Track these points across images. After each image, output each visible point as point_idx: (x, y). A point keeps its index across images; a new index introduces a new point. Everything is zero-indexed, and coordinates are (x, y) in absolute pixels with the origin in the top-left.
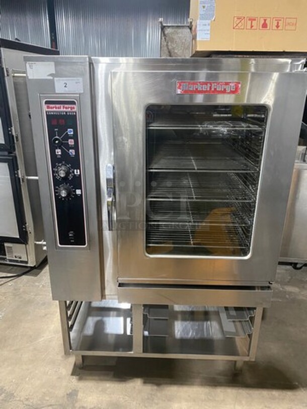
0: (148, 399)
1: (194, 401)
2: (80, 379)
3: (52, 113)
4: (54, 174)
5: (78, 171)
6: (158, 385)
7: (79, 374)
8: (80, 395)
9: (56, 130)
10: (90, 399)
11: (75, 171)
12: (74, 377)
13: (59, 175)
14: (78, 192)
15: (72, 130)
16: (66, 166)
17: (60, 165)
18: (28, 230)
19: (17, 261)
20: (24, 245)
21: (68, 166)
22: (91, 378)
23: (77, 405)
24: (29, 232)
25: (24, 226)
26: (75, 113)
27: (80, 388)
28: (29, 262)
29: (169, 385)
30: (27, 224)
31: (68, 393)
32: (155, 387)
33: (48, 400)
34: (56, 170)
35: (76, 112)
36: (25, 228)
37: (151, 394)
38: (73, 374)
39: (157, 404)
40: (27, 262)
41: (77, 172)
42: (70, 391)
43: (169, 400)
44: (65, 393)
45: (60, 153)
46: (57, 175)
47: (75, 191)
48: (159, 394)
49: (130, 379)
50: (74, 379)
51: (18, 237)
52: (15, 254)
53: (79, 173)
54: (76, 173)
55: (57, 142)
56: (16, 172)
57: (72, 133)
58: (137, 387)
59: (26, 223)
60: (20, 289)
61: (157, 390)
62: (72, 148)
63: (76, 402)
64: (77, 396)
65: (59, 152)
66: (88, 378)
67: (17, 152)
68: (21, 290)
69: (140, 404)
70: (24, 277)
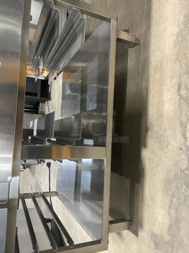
0: (160, 141)
1: (161, 85)
2: (141, 226)
6: (147, 129)
7: (137, 226)
10: (160, 218)
12: (139, 233)
22: (140, 212)
23: (166, 237)
27: (150, 228)
29: (148, 117)
31: (154, 246)
32: (149, 133)
37: (156, 138)
38: (136, 234)
39: (165, 130)
42: (152, 242)
43: (162, 116)
44: (154, 250)
48: (156, 129)
49: (142, 163)
50: (141, 234)
58: (149, 156)
61: (151, 132)
64: (157, 235)
66: (140, 216)
69: (166, 153)
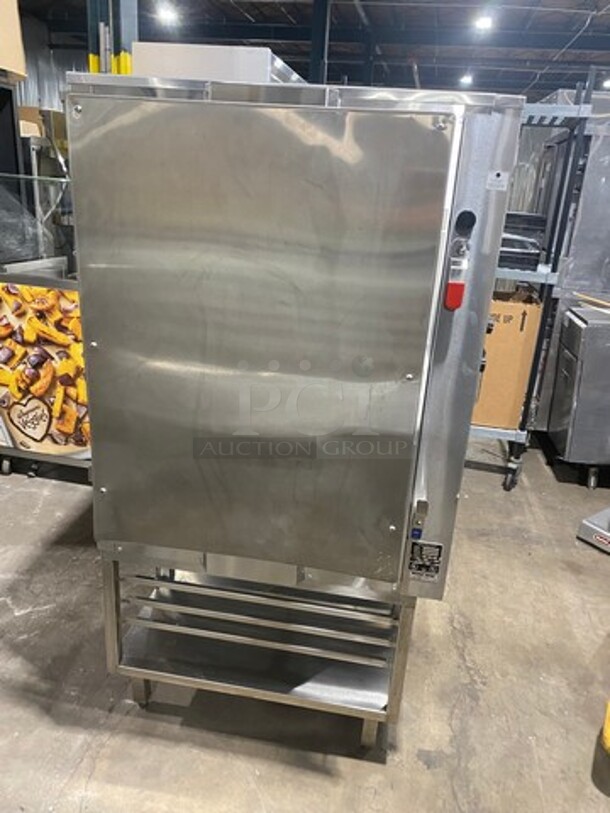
8: (428, 746)
10: (434, 731)
12: (389, 758)
23: (448, 750)
27: (413, 747)
31: (425, 767)
33: (444, 801)
38: (383, 761)
42: (421, 763)
44: (427, 771)
50: (393, 758)
63: (442, 752)
64: (429, 752)
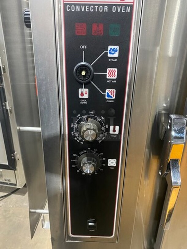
3: (78, 9)
4: (72, 134)
5: (117, 128)
9: (83, 47)
11: (112, 128)
13: (80, 135)
14: (112, 163)
15: (117, 47)
16: (95, 119)
17: (85, 117)
18: (16, 158)
19: (7, 184)
20: (13, 171)
21: (99, 119)
24: (17, 160)
25: (12, 155)
26: (128, 9)
28: (18, 184)
30: (16, 153)
34: (76, 126)
35: (132, 7)
36: (14, 156)
40: (15, 185)
41: (114, 131)
45: (86, 96)
46: (77, 134)
47: (106, 162)
51: (7, 164)
52: (4, 178)
53: (117, 132)
54: (111, 132)
55: (83, 73)
56: (4, 104)
57: (116, 55)
59: (14, 152)
60: (9, 211)
62: (111, 86)
65: (84, 93)
67: (4, 83)
68: (11, 212)
70: (13, 196)
